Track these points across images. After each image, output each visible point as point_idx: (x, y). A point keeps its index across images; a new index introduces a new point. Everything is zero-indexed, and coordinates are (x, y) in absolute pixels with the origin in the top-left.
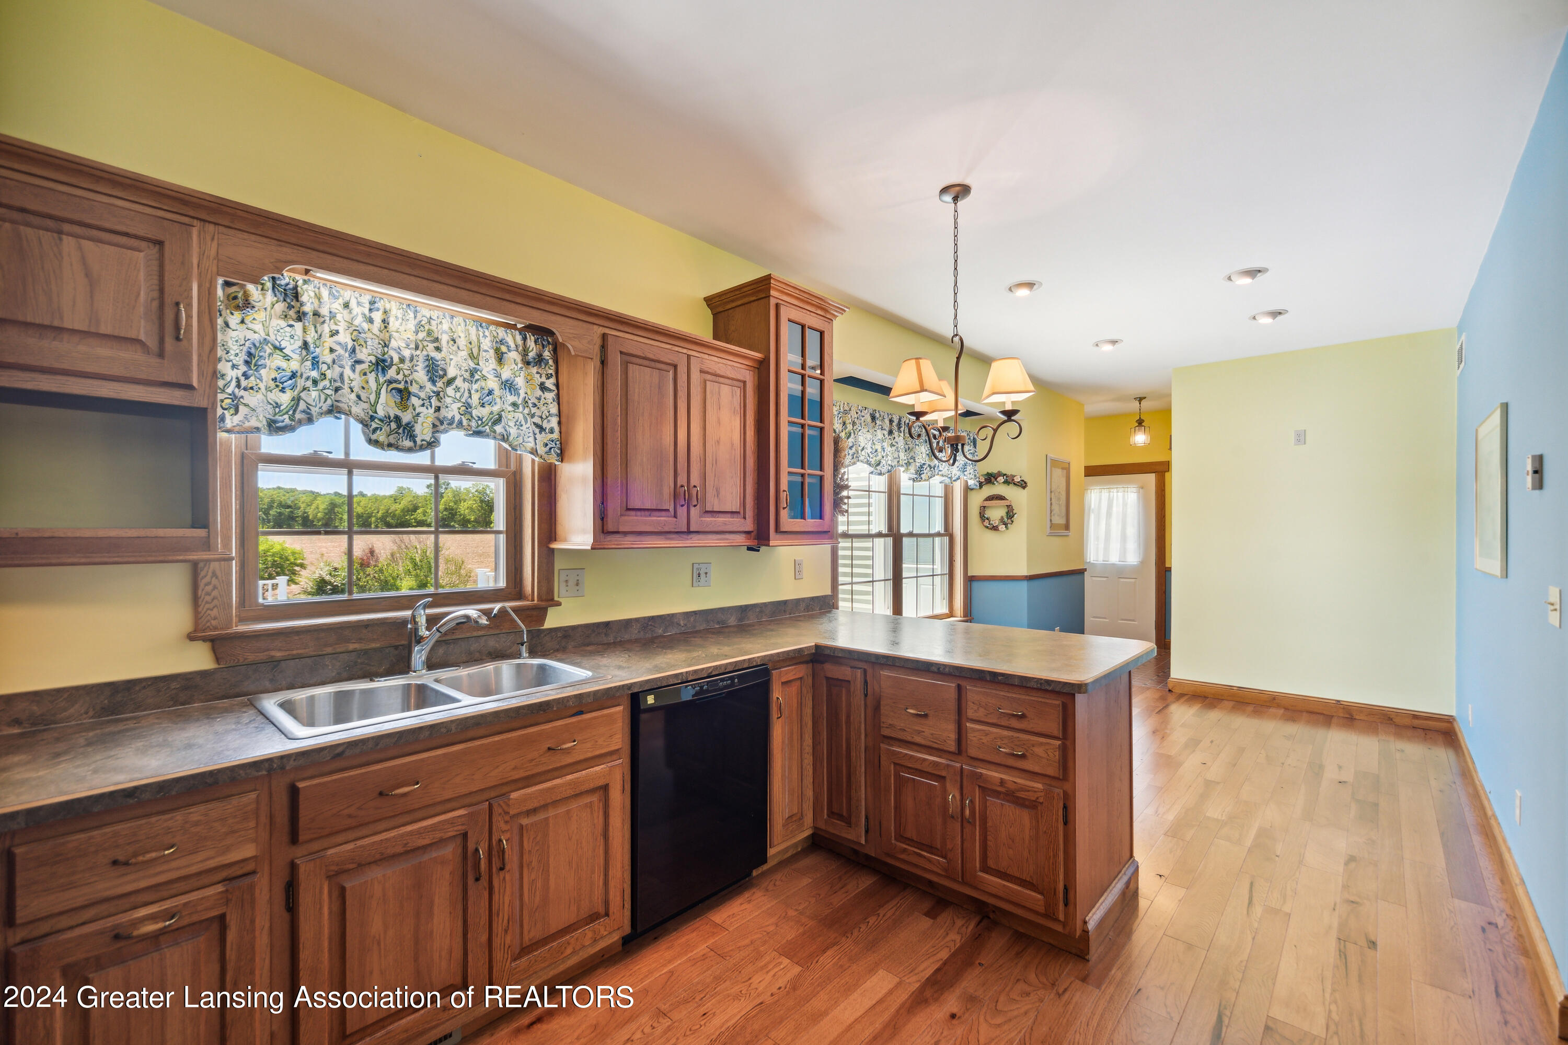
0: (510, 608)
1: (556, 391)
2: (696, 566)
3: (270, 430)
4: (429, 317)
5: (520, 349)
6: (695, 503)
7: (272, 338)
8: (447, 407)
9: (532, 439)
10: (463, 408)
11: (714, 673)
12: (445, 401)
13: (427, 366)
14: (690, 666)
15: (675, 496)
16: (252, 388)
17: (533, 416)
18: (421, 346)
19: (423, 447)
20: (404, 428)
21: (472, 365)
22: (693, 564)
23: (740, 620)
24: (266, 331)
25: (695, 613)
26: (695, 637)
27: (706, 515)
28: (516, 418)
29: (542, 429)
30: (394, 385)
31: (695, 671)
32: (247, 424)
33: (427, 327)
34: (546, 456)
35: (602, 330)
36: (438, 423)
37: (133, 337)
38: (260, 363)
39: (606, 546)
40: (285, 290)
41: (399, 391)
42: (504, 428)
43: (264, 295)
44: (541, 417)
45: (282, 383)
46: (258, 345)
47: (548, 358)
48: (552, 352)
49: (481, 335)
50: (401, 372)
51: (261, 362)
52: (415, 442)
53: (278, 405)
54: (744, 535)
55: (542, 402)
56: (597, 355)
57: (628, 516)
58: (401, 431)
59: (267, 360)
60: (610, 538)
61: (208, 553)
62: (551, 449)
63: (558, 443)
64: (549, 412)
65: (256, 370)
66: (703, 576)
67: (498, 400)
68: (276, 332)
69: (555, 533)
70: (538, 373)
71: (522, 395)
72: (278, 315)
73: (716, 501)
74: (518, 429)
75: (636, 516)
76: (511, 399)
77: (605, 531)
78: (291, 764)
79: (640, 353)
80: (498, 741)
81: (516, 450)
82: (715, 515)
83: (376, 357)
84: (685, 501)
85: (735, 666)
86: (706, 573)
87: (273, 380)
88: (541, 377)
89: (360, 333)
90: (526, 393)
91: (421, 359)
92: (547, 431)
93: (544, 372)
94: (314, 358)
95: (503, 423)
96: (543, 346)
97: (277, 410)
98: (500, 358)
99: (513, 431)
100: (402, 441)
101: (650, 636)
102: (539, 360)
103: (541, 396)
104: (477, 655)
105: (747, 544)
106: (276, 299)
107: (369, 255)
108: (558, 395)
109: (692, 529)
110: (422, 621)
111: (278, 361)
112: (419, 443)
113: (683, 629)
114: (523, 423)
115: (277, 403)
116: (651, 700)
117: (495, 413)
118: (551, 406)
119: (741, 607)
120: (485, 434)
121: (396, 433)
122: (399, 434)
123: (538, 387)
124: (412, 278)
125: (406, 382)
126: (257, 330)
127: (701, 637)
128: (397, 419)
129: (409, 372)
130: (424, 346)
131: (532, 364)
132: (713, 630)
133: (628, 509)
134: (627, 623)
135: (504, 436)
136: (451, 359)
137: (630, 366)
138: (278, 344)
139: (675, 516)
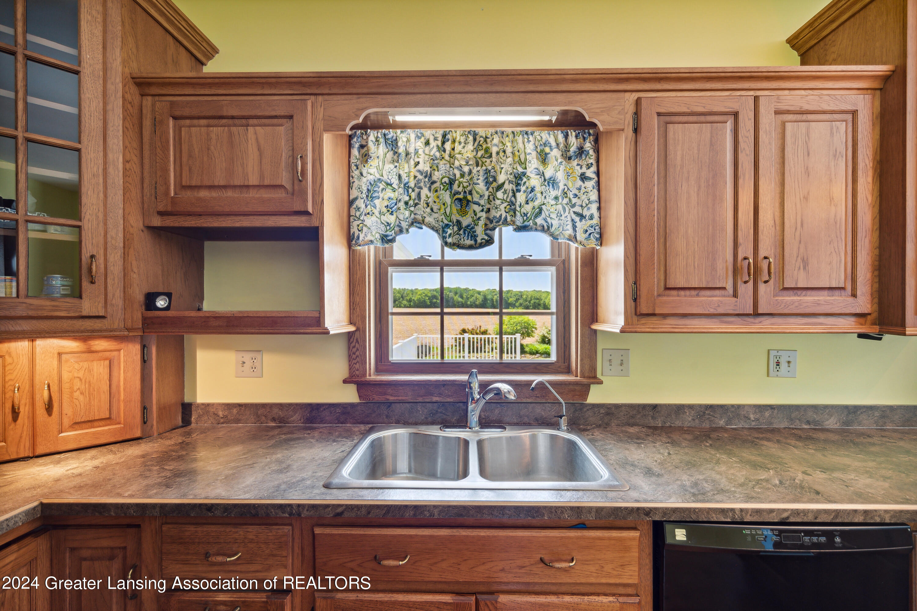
0: (547, 381)
1: (596, 179)
2: (772, 353)
3: (383, 242)
4: (484, 137)
5: (562, 146)
6: (767, 278)
7: (385, 178)
8: (496, 208)
9: (570, 227)
10: (508, 207)
11: (792, 520)
12: (494, 204)
13: (486, 178)
14: (749, 499)
15: (736, 271)
16: (368, 214)
17: (573, 206)
18: (480, 163)
19: (483, 244)
20: (465, 230)
21: (520, 170)
22: (769, 351)
23: (847, 423)
24: (380, 173)
25: (771, 407)
26: (768, 440)
27: (785, 292)
28: (558, 210)
29: (582, 217)
30: (457, 196)
31: (758, 511)
32: (366, 239)
33: (484, 146)
34: (585, 242)
35: (635, 96)
36: (488, 223)
37: (280, 184)
38: (374, 196)
39: (639, 330)
40: (392, 142)
41: (460, 200)
42: (545, 220)
43: (378, 148)
44: (582, 206)
45: (391, 208)
46: (372, 183)
47: (589, 148)
48: (593, 143)
49: (526, 140)
50: (461, 185)
51: (376, 195)
52: (476, 241)
53: (389, 224)
54: (853, 319)
55: (582, 192)
56: (629, 124)
57: (668, 296)
58: (461, 232)
59: (380, 193)
60: (644, 320)
61: (317, 328)
62: (590, 234)
63: (597, 228)
64: (589, 200)
65: (371, 201)
66: (784, 365)
67: (539, 195)
68: (388, 173)
69: (597, 315)
70: (578, 165)
71: (561, 186)
72: (389, 161)
73: (802, 274)
74: (559, 219)
75: (678, 296)
76: (553, 193)
77: (638, 313)
78: (305, 514)
79: (685, 110)
80: (484, 537)
81: (558, 239)
82: (799, 292)
83: (449, 178)
84: (749, 275)
85: (836, 516)
86: (789, 362)
87: (386, 207)
88: (581, 168)
89: (434, 160)
90: (565, 185)
91: (481, 173)
92: (587, 218)
93: (584, 163)
94: (405, 185)
95: (543, 215)
96: (584, 139)
97: (388, 228)
98: (544, 158)
99: (555, 223)
100: (464, 240)
101: (708, 426)
102: (581, 151)
103: (581, 186)
104: (526, 420)
105: (858, 331)
106: (387, 150)
107: (414, 85)
108: (598, 183)
109: (760, 311)
110: (476, 386)
111: (389, 193)
112: (479, 241)
113: (753, 423)
114: (562, 213)
115: (388, 223)
116: (680, 535)
117: (536, 207)
118: (591, 193)
119: (846, 407)
120: (529, 227)
121: (458, 234)
122: (460, 235)
123: (578, 178)
124: (449, 95)
125: (465, 192)
126: (372, 172)
127: (778, 441)
128: (459, 223)
129: (467, 184)
130: (483, 163)
131: (573, 158)
132: (799, 432)
133: (667, 289)
134: (679, 409)
135: (543, 226)
136: (502, 168)
137: (670, 126)
138: (389, 181)
139: (735, 295)
